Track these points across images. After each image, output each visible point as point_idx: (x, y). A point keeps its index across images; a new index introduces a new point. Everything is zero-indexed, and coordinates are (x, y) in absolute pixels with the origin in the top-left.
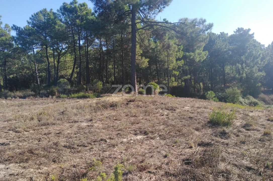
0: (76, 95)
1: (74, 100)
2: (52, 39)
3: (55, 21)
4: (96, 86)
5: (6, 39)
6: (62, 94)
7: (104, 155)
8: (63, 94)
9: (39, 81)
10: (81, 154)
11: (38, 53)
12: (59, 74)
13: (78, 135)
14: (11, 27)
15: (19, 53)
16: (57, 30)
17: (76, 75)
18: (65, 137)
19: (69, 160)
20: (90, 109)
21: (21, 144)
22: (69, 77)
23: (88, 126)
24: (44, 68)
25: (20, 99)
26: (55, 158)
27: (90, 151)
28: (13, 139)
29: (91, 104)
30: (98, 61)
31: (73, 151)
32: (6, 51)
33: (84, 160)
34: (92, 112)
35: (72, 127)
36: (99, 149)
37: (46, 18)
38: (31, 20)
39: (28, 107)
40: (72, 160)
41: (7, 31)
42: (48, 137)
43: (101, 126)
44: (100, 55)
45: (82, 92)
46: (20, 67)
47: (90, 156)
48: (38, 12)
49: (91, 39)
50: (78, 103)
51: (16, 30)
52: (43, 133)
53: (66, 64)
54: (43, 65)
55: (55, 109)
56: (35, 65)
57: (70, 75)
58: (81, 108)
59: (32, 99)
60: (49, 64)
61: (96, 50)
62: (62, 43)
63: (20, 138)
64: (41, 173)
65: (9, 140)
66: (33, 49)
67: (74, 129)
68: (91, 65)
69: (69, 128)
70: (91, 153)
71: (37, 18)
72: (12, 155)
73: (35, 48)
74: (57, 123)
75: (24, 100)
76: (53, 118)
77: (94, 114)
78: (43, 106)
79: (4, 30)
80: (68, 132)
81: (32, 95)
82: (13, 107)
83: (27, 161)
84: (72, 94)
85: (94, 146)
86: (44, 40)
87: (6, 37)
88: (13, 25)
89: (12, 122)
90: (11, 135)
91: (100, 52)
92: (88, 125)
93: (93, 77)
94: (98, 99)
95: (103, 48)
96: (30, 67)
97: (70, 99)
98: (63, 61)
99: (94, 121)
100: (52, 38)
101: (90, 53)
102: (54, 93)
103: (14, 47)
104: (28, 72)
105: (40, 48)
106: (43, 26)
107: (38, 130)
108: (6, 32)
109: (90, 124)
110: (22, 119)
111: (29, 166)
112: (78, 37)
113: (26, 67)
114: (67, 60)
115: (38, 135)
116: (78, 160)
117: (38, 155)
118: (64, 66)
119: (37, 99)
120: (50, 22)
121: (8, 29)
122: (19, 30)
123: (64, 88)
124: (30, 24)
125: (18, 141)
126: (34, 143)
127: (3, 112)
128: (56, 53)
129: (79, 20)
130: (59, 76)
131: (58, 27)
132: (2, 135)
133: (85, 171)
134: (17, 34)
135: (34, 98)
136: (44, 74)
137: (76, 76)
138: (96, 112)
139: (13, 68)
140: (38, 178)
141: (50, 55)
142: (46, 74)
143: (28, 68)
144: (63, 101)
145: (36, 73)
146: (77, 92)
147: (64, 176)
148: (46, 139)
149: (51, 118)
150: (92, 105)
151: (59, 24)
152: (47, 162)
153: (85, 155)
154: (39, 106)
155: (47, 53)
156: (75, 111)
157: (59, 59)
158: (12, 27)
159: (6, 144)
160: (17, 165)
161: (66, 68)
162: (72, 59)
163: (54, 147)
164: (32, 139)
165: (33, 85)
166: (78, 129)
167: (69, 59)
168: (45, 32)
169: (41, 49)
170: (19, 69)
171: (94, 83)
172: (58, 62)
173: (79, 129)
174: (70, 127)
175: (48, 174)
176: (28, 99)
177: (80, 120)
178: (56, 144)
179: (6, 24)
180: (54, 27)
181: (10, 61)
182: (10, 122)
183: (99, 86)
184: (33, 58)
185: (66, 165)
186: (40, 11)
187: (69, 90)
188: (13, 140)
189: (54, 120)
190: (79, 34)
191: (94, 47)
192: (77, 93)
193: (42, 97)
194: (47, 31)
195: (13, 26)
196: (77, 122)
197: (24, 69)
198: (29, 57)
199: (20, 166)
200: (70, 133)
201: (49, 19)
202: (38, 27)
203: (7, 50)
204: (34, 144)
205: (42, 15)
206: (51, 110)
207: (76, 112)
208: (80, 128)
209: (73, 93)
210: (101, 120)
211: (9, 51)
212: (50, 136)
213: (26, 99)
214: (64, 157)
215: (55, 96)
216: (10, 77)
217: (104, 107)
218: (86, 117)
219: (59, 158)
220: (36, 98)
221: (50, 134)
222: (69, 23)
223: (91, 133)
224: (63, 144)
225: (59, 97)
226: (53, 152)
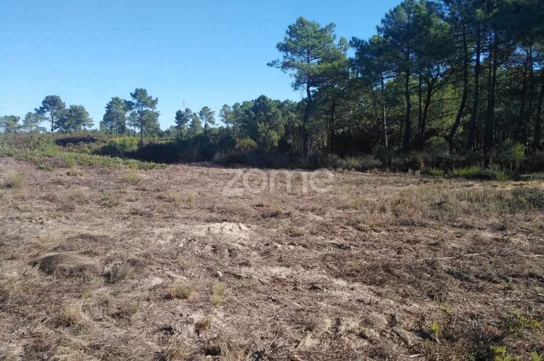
0: (463, 171)
1: (461, 181)
2: (420, 57)
3: (430, 20)
4: (510, 153)
5: (340, 65)
6: (433, 168)
7: (539, 310)
8: (435, 168)
9: (387, 140)
10: (484, 295)
11: (389, 86)
12: (427, 127)
13: (476, 254)
14: (348, 42)
15: (358, 88)
16: (432, 36)
17: (462, 128)
18: (447, 253)
19: (461, 301)
20: (500, 204)
21: (369, 252)
22: (445, 133)
23: (497, 240)
24: (399, 115)
25: (357, 173)
26: (433, 292)
27: (505, 294)
28: (355, 241)
29: (501, 192)
30: (518, 98)
31: (468, 285)
32: (336, 86)
33: (493, 309)
34: (503, 210)
35: (460, 236)
36: (526, 294)
37: (412, 15)
38: (383, 24)
39: (373, 188)
40: (467, 303)
41: (342, 50)
42: (414, 248)
43: (526, 244)
44: (524, 82)
45: (477, 166)
46: (356, 114)
47: (505, 303)
48: (398, 6)
49: (507, 48)
50: (470, 189)
51: (357, 47)
52: (405, 238)
53: (443, 107)
54: (398, 110)
55: (424, 197)
56: (383, 110)
57: (448, 129)
58: (477, 200)
59: (376, 174)
60: (409, 106)
61: (515, 72)
62: (439, 64)
63: (365, 240)
64: (410, 312)
65: (348, 242)
66: (383, 78)
67: (465, 242)
68: (497, 107)
69: (454, 237)
70: (508, 299)
71: (395, 19)
72: (358, 269)
73: (386, 77)
74: (431, 225)
75: (364, 174)
76: (420, 214)
77: (508, 216)
78: (400, 188)
79: (338, 49)
80: (454, 245)
81: (377, 167)
82: (348, 185)
83: (381, 283)
84: (454, 169)
85: (515, 286)
86: (404, 60)
87: (340, 62)
88: (353, 38)
89: (351, 211)
90: (350, 234)
91: (525, 77)
92: (497, 237)
93: (498, 133)
94: (519, 183)
95: (533, 66)
96: (374, 114)
97: (450, 178)
98: (437, 99)
99: (509, 232)
100: (419, 54)
101: (501, 81)
102: (417, 165)
103: (350, 78)
104: (368, 122)
105: (394, 77)
106: (405, 33)
107: (396, 232)
108: (340, 53)
109: (499, 235)
110: (366, 207)
111: (387, 294)
112: (476, 46)
113: (366, 115)
114: (444, 97)
115: (396, 240)
116: (479, 306)
117: (399, 277)
118: (438, 110)
119: (385, 174)
120: (420, 22)
121: (343, 46)
122: (361, 46)
123: (437, 155)
124: (381, 32)
125: (364, 245)
126: (390, 254)
127: (334, 192)
128: (423, 85)
129: (483, 9)
130: (427, 130)
131: (435, 30)
132: (338, 230)
133: (498, 332)
134: (356, 54)
135: (381, 171)
136: (397, 126)
137: (461, 132)
138: (512, 212)
139: (345, 117)
140: (405, 320)
141: (411, 89)
142: (401, 126)
143: (370, 117)
144: (436, 181)
145: (384, 125)
146: (466, 164)
147: (453, 329)
148: (410, 250)
149: (416, 212)
150: (503, 196)
151: (436, 24)
152: (418, 295)
153: (494, 299)
154: (391, 187)
155: (407, 86)
156: (464, 204)
157: (429, 96)
158: (351, 42)
159: (344, 247)
160: (365, 287)
161: (441, 115)
162: (457, 94)
163: (429, 269)
164: (387, 246)
165: (377, 148)
166: (474, 244)
167: (450, 95)
168: (408, 43)
169: (397, 79)
170: (355, 119)
171: (504, 147)
172: (427, 102)
173: (476, 243)
174: (457, 237)
175: (422, 318)
176: (371, 172)
177: (478, 224)
178: (432, 264)
179: (341, 38)
180: (428, 32)
181: (342, 105)
182: (347, 211)
183: (517, 155)
184: (379, 97)
185: (456, 310)
186: (402, 3)
187: (448, 159)
188: (354, 243)
189: (424, 216)
190: (478, 40)
191: (511, 65)
192: (465, 168)
193: (394, 171)
194: (411, 41)
195: (351, 39)
196: (472, 228)
197: (363, 119)
198: (374, 95)
199: (370, 290)
200: (458, 248)
201: (418, 16)
202: (395, 36)
203: (339, 84)
204: (390, 256)
205: (405, 12)
206: (415, 197)
207: (467, 208)
208: (477, 241)
209: (457, 168)
210: (527, 232)
211: (341, 87)
212: (417, 246)
213: (367, 173)
214: (449, 293)
215: (419, 171)
216: (338, 133)
217: (534, 202)
218: (490, 220)
219: (440, 292)
220: (383, 171)
221: (418, 242)
222: (458, 20)
223: (505, 256)
224: (445, 267)
225: (426, 173)
226: (427, 279)
